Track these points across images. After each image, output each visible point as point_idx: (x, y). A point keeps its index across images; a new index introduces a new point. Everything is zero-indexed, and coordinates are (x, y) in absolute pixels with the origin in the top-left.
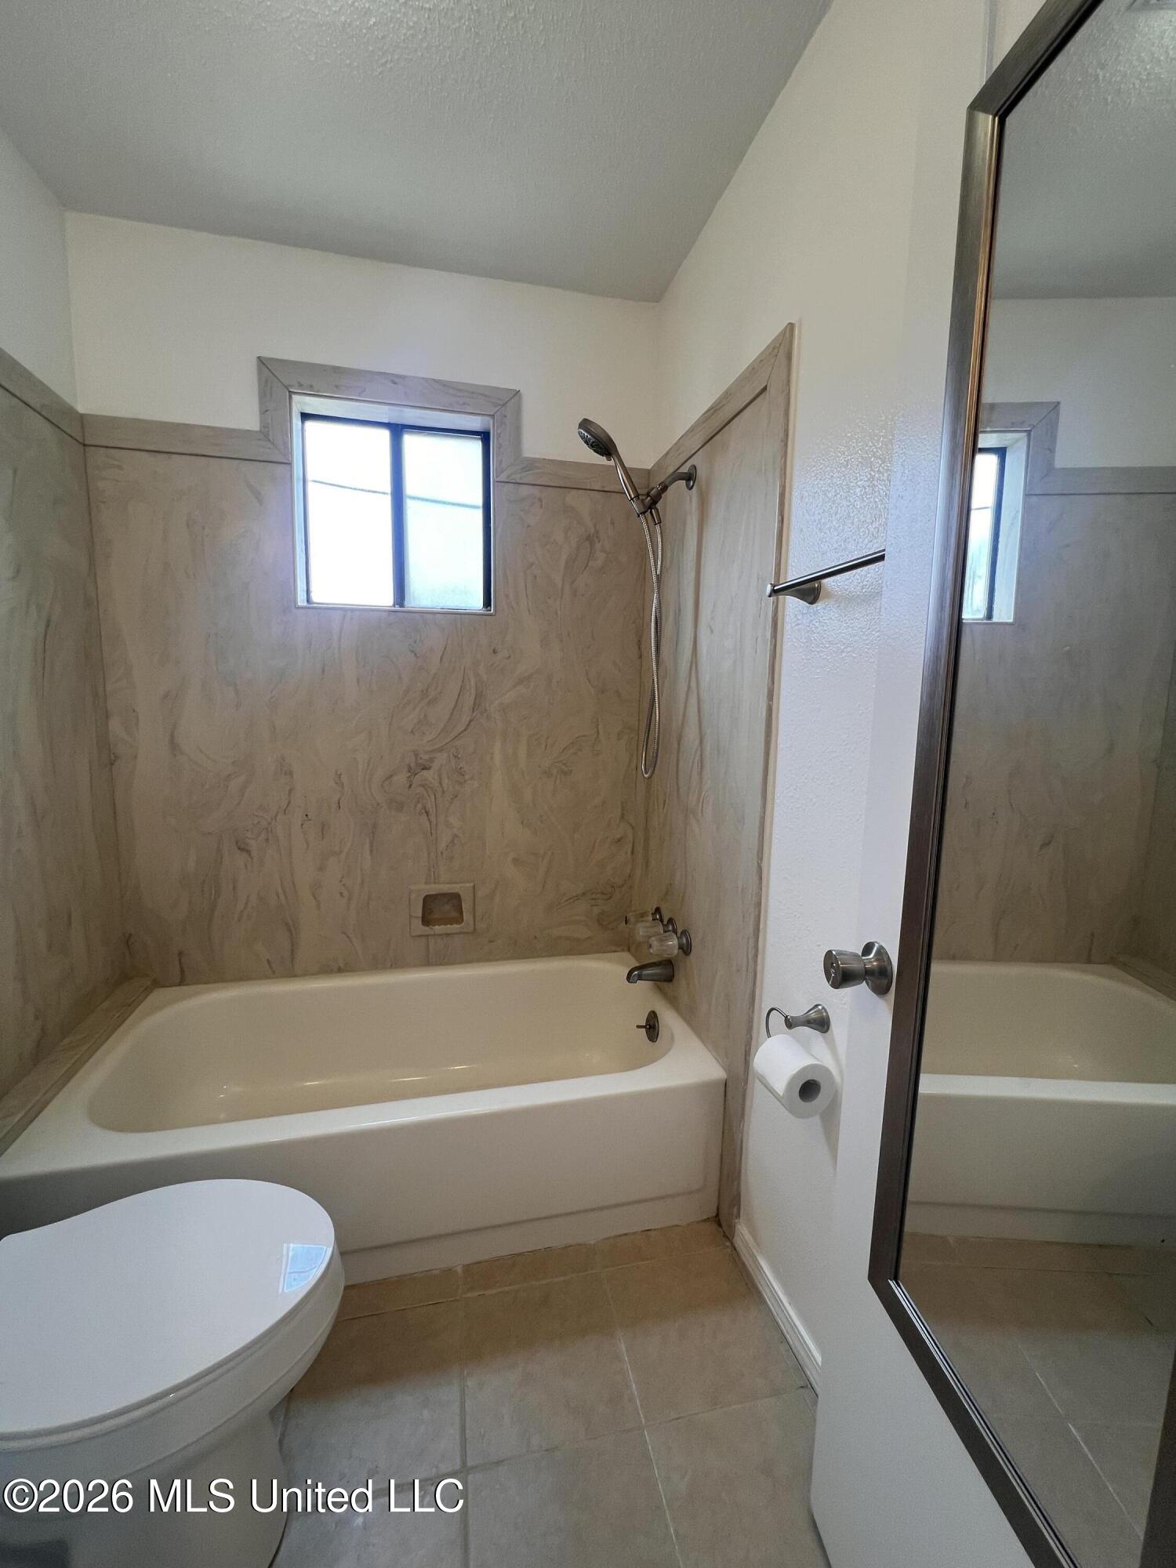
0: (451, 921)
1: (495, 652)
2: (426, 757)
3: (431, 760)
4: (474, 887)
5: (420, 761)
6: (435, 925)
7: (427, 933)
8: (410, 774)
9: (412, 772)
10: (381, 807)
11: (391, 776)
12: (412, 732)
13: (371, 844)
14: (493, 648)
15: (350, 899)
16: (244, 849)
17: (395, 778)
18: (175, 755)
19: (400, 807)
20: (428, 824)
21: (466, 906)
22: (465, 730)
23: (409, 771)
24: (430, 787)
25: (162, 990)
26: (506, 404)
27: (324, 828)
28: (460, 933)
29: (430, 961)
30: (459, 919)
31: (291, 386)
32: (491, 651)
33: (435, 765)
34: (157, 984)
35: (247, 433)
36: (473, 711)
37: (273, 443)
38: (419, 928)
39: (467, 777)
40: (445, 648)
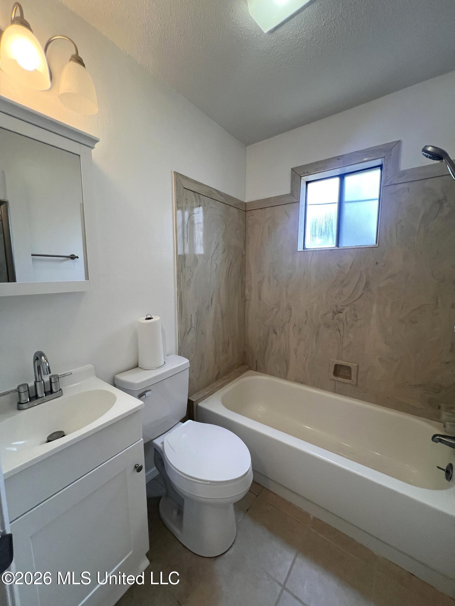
0: (346, 377)
1: (377, 263)
2: (341, 308)
3: (343, 309)
4: (358, 366)
5: (338, 309)
6: (338, 377)
7: (335, 380)
8: (333, 314)
9: (335, 313)
10: (321, 326)
11: (326, 314)
12: (336, 297)
13: (316, 339)
14: (376, 262)
15: (307, 358)
16: (275, 333)
17: (327, 315)
18: (260, 300)
19: (328, 326)
20: (339, 335)
21: (354, 373)
22: (359, 298)
23: (333, 313)
24: (341, 320)
25: (252, 371)
26: (392, 149)
27: (300, 330)
28: (350, 384)
29: (335, 391)
30: (350, 378)
31: (301, 174)
32: (375, 263)
33: (344, 312)
34: (250, 368)
35: (286, 195)
36: (364, 290)
37: (294, 196)
38: (332, 376)
39: (358, 318)
40: (353, 263)
